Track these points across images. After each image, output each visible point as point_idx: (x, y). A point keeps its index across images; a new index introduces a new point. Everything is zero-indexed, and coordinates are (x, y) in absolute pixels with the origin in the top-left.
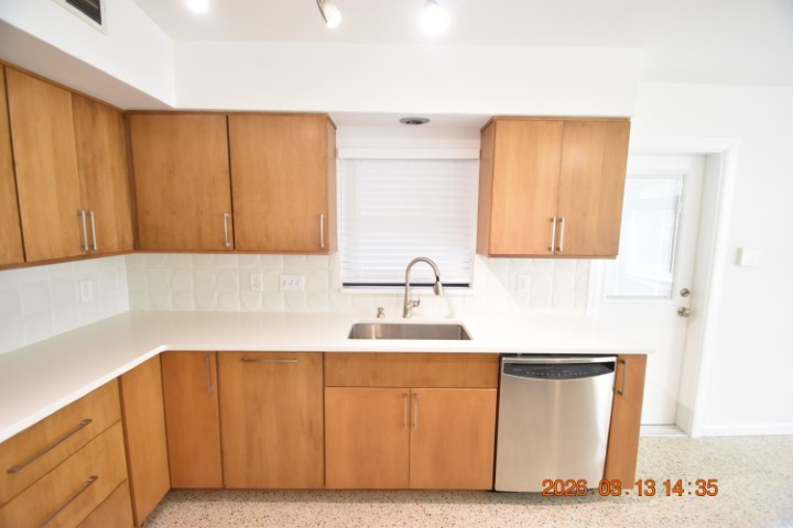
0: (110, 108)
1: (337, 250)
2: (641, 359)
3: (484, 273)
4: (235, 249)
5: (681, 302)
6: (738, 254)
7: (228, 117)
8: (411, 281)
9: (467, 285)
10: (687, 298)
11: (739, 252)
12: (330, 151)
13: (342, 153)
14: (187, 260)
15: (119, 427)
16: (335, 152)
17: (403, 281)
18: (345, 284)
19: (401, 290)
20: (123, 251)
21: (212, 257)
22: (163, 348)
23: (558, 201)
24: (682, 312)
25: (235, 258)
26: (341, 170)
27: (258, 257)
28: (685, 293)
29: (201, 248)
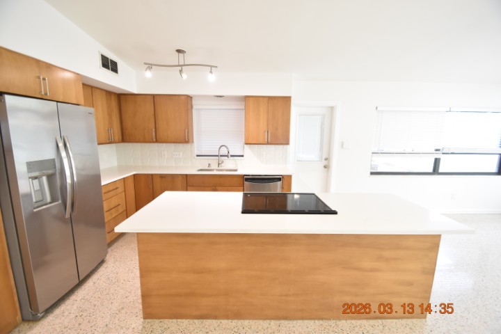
0: (114, 94)
1: (193, 142)
2: (290, 177)
3: (248, 151)
4: (157, 141)
5: (325, 163)
6: (342, 145)
7: (154, 96)
8: (221, 154)
9: (243, 156)
10: (327, 161)
11: (343, 144)
12: (189, 106)
13: (194, 107)
14: (138, 146)
15: (124, 193)
16: (192, 107)
17: (217, 154)
18: (197, 156)
19: (217, 158)
20: (119, 142)
21: (147, 144)
22: (135, 173)
23: (268, 125)
24: (325, 167)
25: (156, 144)
26: (194, 112)
27: (164, 144)
28: (326, 159)
29: (145, 142)
